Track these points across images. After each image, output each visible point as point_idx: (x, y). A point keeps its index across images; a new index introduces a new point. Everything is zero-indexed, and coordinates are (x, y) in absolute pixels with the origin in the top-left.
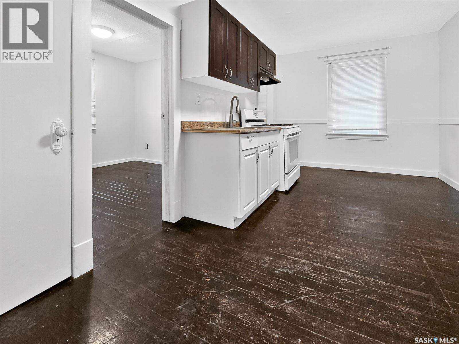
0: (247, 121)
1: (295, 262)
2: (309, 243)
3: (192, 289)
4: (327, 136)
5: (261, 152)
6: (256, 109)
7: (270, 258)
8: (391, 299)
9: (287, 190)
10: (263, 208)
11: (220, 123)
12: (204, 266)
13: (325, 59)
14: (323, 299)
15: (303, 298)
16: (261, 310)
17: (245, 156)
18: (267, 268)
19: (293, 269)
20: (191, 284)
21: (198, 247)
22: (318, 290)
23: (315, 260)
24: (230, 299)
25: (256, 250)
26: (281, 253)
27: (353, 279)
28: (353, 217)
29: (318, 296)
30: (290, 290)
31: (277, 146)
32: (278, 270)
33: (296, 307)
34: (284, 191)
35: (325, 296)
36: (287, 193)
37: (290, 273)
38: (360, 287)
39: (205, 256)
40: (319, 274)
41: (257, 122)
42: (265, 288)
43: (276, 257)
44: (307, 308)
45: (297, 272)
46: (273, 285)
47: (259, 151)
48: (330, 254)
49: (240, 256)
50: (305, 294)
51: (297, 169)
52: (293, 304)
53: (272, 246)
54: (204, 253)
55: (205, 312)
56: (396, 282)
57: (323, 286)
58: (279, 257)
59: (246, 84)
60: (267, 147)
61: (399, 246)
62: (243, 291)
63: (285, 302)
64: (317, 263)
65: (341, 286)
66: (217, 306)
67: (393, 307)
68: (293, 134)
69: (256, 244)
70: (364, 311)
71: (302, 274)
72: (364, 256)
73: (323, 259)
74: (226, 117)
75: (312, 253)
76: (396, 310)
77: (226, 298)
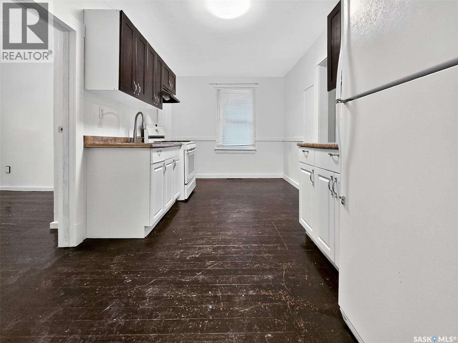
0: (149, 138)
1: (200, 248)
2: (208, 233)
3: (115, 292)
4: (216, 151)
5: (167, 165)
6: (156, 125)
7: (181, 251)
8: (259, 252)
9: (187, 199)
10: (168, 216)
11: (124, 138)
12: (122, 272)
13: (215, 86)
14: (222, 265)
15: (209, 268)
16: (180, 285)
17: (155, 169)
18: (179, 258)
19: (199, 253)
20: (113, 289)
21: (112, 260)
22: (218, 261)
23: (213, 244)
24: (153, 287)
25: (169, 248)
26: (189, 245)
27: (238, 248)
28: (235, 211)
29: (218, 264)
30: (199, 266)
31: (178, 160)
32: (188, 257)
33: (205, 275)
34: (184, 200)
35: (223, 263)
36: (186, 201)
37: (198, 256)
38: (242, 251)
39: (122, 265)
40: (217, 251)
41: (160, 138)
42: (181, 271)
43: (186, 249)
44: (212, 273)
45: (202, 254)
46: (186, 267)
47: (165, 165)
48: (223, 237)
49: (155, 256)
50: (210, 266)
51: (194, 180)
52: (202, 274)
53: (181, 242)
54: (119, 263)
55: (133, 303)
56: (262, 242)
57: (220, 257)
58: (188, 248)
59: (152, 101)
60: (172, 160)
61: (263, 223)
62: (164, 278)
63: (197, 275)
64: (215, 245)
65: (232, 254)
66: (144, 295)
67: (260, 256)
68: (191, 150)
69: (167, 244)
70: (246, 263)
71: (206, 254)
72: (244, 233)
73: (219, 241)
74: (129, 133)
75: (211, 240)
76: (262, 257)
77: (150, 288)
